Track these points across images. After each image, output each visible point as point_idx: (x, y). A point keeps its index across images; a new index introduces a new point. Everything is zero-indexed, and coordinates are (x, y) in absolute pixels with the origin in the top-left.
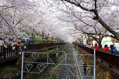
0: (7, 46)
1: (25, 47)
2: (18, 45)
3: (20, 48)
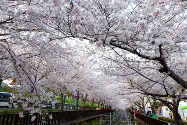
0: (24, 114)
1: (51, 117)
2: (41, 113)
3: (43, 118)
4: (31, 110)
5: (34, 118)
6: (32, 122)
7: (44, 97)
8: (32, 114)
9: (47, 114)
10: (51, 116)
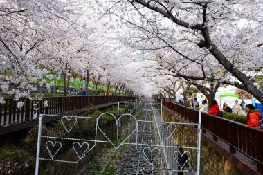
0: (5, 100)
1: (46, 103)
2: (30, 98)
3: (34, 104)
4: (15, 94)
5: (20, 104)
6: (19, 109)
7: (33, 77)
8: (17, 100)
9: (40, 99)
10: (47, 101)
